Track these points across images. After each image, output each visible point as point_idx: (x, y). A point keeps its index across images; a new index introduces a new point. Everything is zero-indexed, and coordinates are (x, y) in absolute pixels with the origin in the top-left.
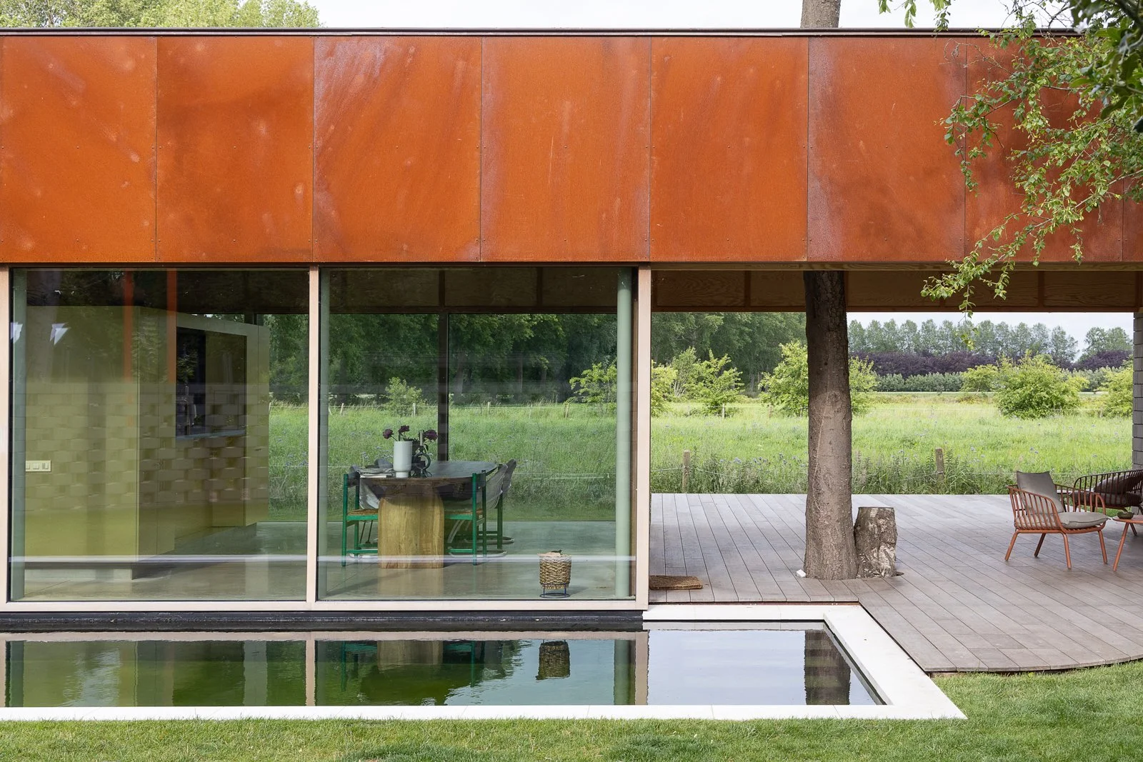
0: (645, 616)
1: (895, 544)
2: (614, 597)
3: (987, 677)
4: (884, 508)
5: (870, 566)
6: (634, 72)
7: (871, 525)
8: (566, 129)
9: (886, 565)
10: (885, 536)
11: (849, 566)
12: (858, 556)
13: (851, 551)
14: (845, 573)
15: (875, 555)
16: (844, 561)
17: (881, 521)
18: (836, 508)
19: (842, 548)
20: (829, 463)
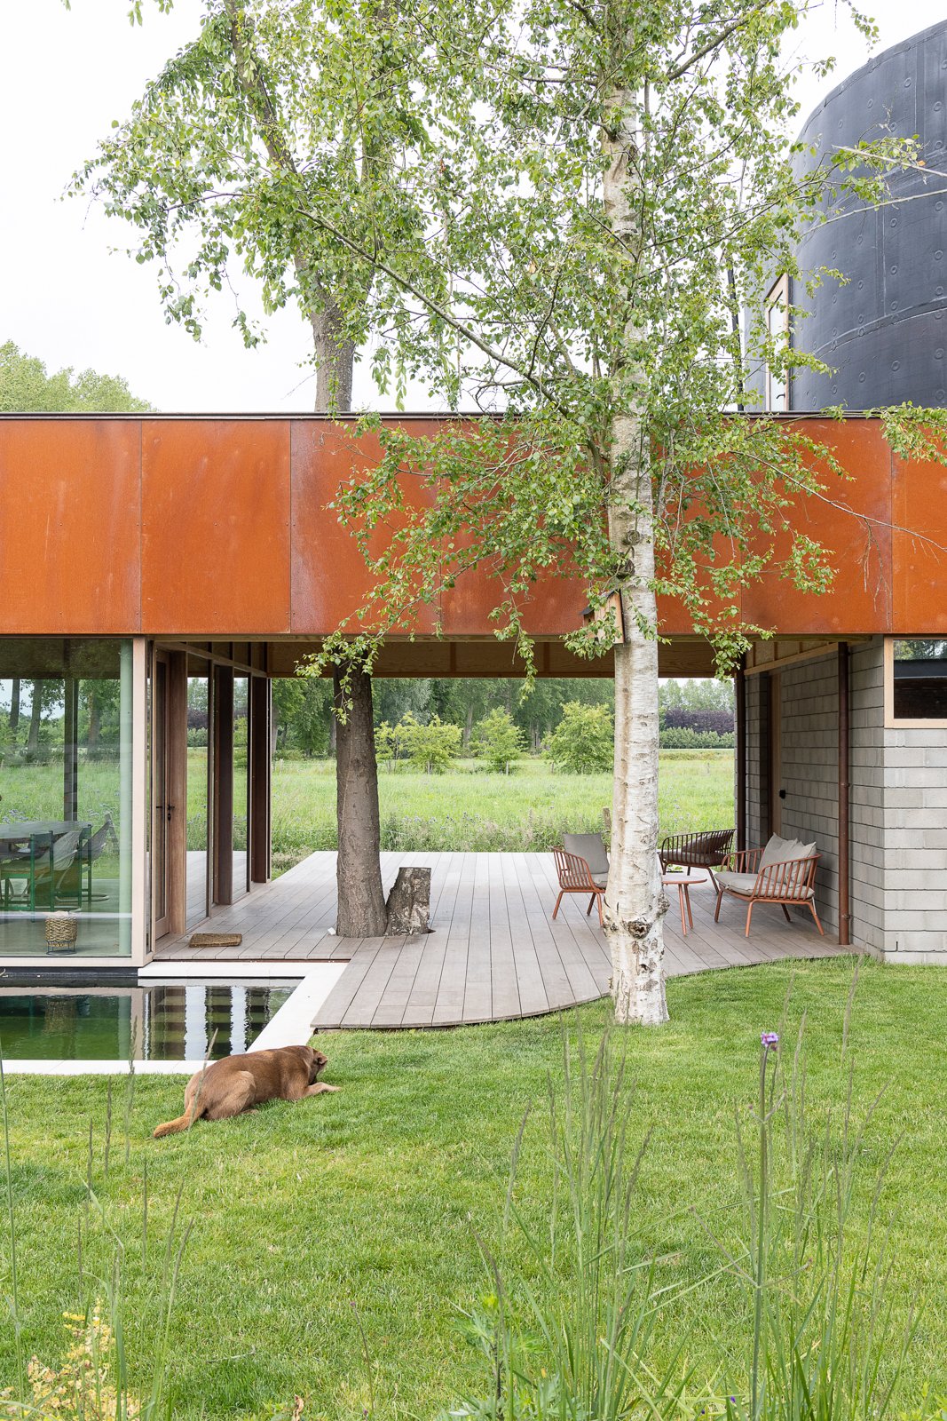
0: (141, 973)
1: (428, 903)
2: (117, 954)
3: (369, 1034)
4: (419, 869)
5: (399, 924)
6: (126, 453)
7: (404, 885)
8: (61, 507)
9: (416, 923)
10: (417, 896)
11: (376, 925)
12: (387, 915)
13: (378, 910)
14: (372, 932)
15: (406, 913)
16: (370, 920)
17: (416, 881)
18: (360, 869)
19: (367, 908)
20: (356, 827)
